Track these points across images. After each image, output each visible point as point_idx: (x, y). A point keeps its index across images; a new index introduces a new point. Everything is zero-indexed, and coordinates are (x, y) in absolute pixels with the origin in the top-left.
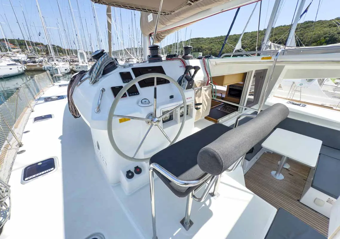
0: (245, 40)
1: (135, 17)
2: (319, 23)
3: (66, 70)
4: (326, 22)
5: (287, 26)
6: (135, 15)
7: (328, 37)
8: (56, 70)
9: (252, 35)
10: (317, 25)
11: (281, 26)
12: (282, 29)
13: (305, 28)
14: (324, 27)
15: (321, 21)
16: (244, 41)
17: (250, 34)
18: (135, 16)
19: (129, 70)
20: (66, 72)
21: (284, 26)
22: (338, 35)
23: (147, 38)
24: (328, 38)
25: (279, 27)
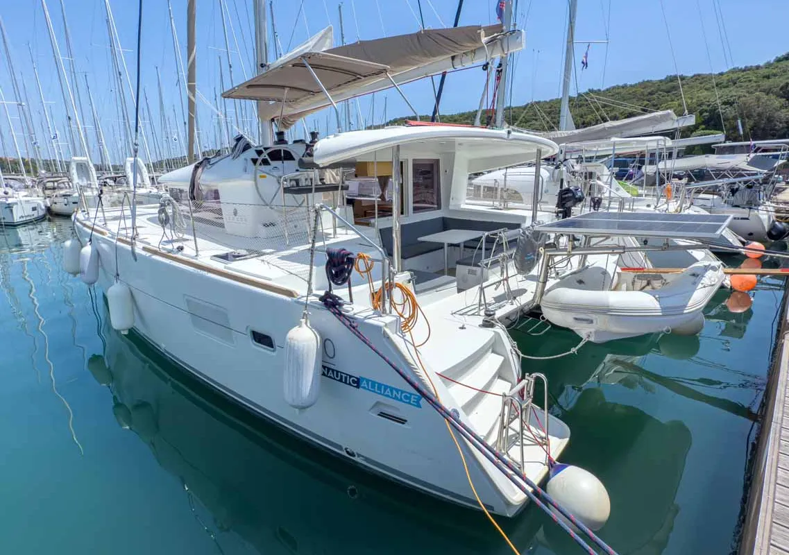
0: (536, 120)
1: (231, 72)
2: (696, 79)
3: (34, 209)
4: (710, 77)
5: (631, 86)
6: (230, 67)
7: (706, 111)
8: (8, 210)
9: (550, 108)
10: (692, 83)
11: (618, 87)
12: (618, 94)
13: (669, 92)
14: (706, 89)
15: (699, 75)
16: (534, 122)
17: (547, 106)
18: (232, 69)
19: (262, 149)
20: (36, 216)
21: (624, 87)
22: (723, 106)
23: (267, 124)
24: (708, 114)
25: (614, 88)
